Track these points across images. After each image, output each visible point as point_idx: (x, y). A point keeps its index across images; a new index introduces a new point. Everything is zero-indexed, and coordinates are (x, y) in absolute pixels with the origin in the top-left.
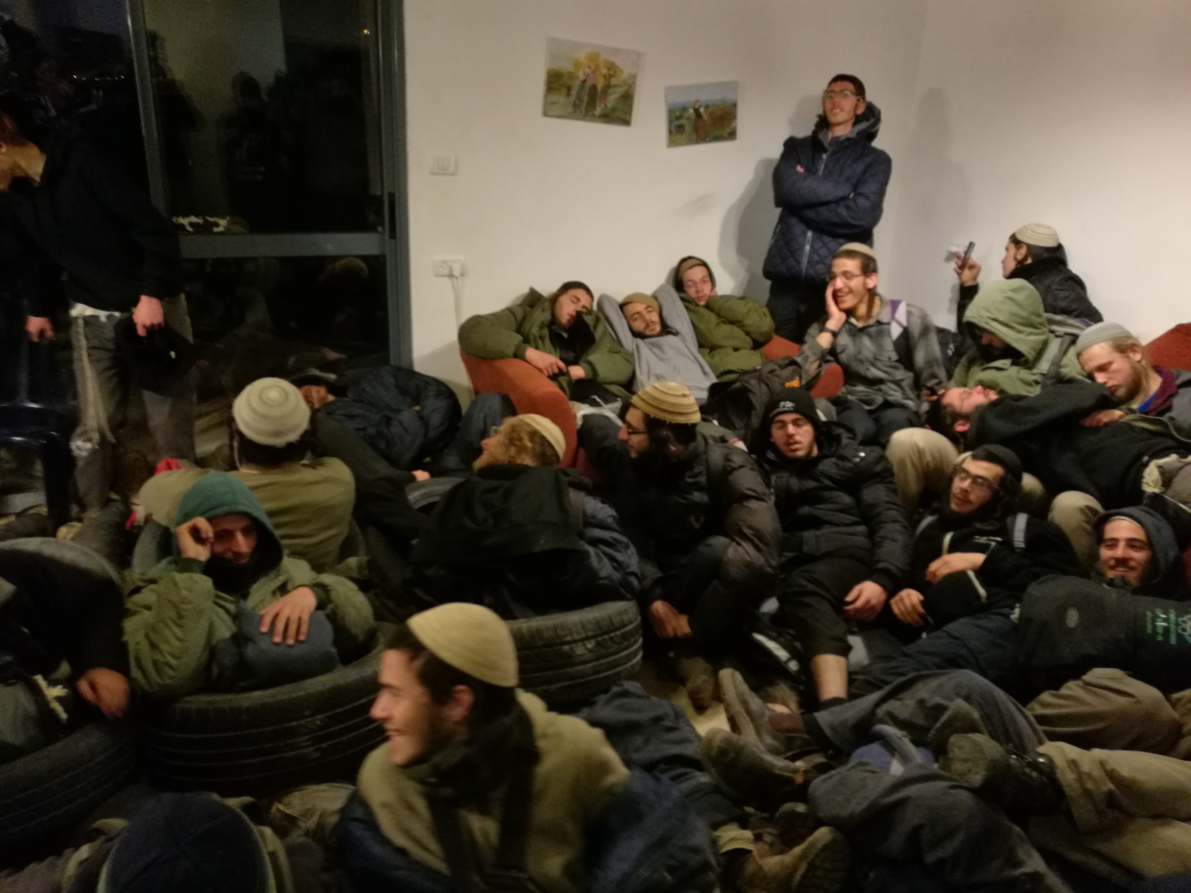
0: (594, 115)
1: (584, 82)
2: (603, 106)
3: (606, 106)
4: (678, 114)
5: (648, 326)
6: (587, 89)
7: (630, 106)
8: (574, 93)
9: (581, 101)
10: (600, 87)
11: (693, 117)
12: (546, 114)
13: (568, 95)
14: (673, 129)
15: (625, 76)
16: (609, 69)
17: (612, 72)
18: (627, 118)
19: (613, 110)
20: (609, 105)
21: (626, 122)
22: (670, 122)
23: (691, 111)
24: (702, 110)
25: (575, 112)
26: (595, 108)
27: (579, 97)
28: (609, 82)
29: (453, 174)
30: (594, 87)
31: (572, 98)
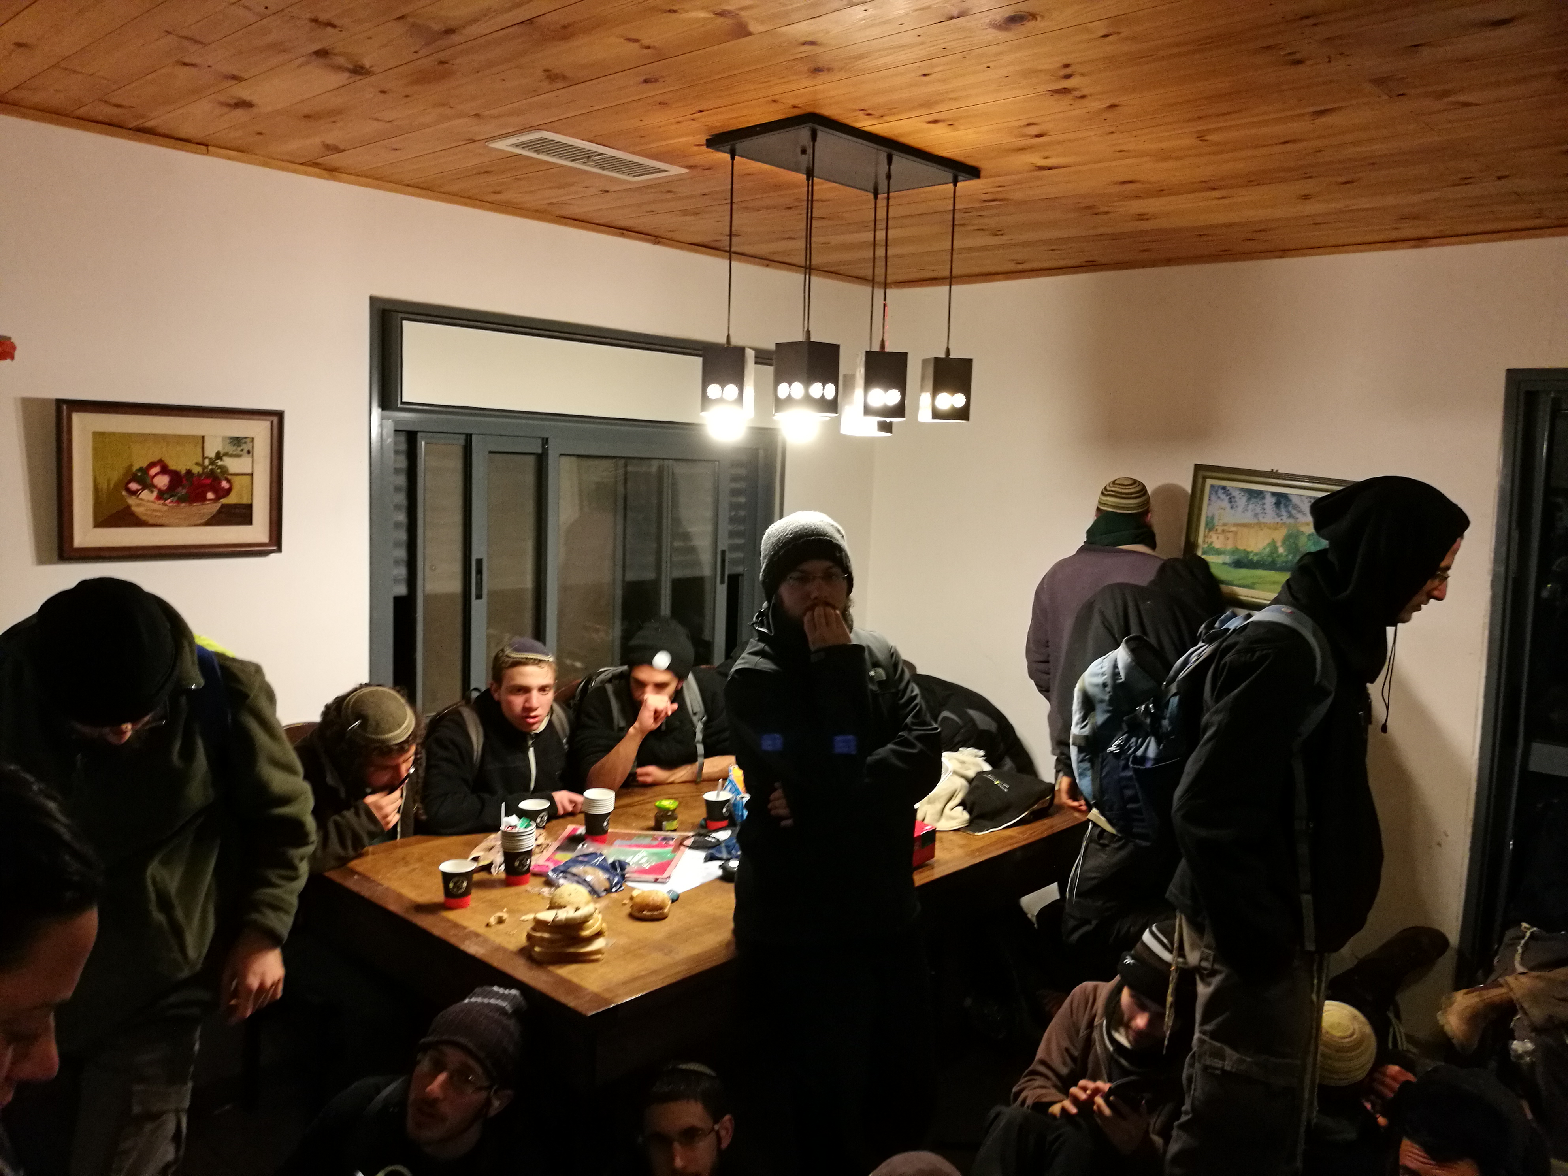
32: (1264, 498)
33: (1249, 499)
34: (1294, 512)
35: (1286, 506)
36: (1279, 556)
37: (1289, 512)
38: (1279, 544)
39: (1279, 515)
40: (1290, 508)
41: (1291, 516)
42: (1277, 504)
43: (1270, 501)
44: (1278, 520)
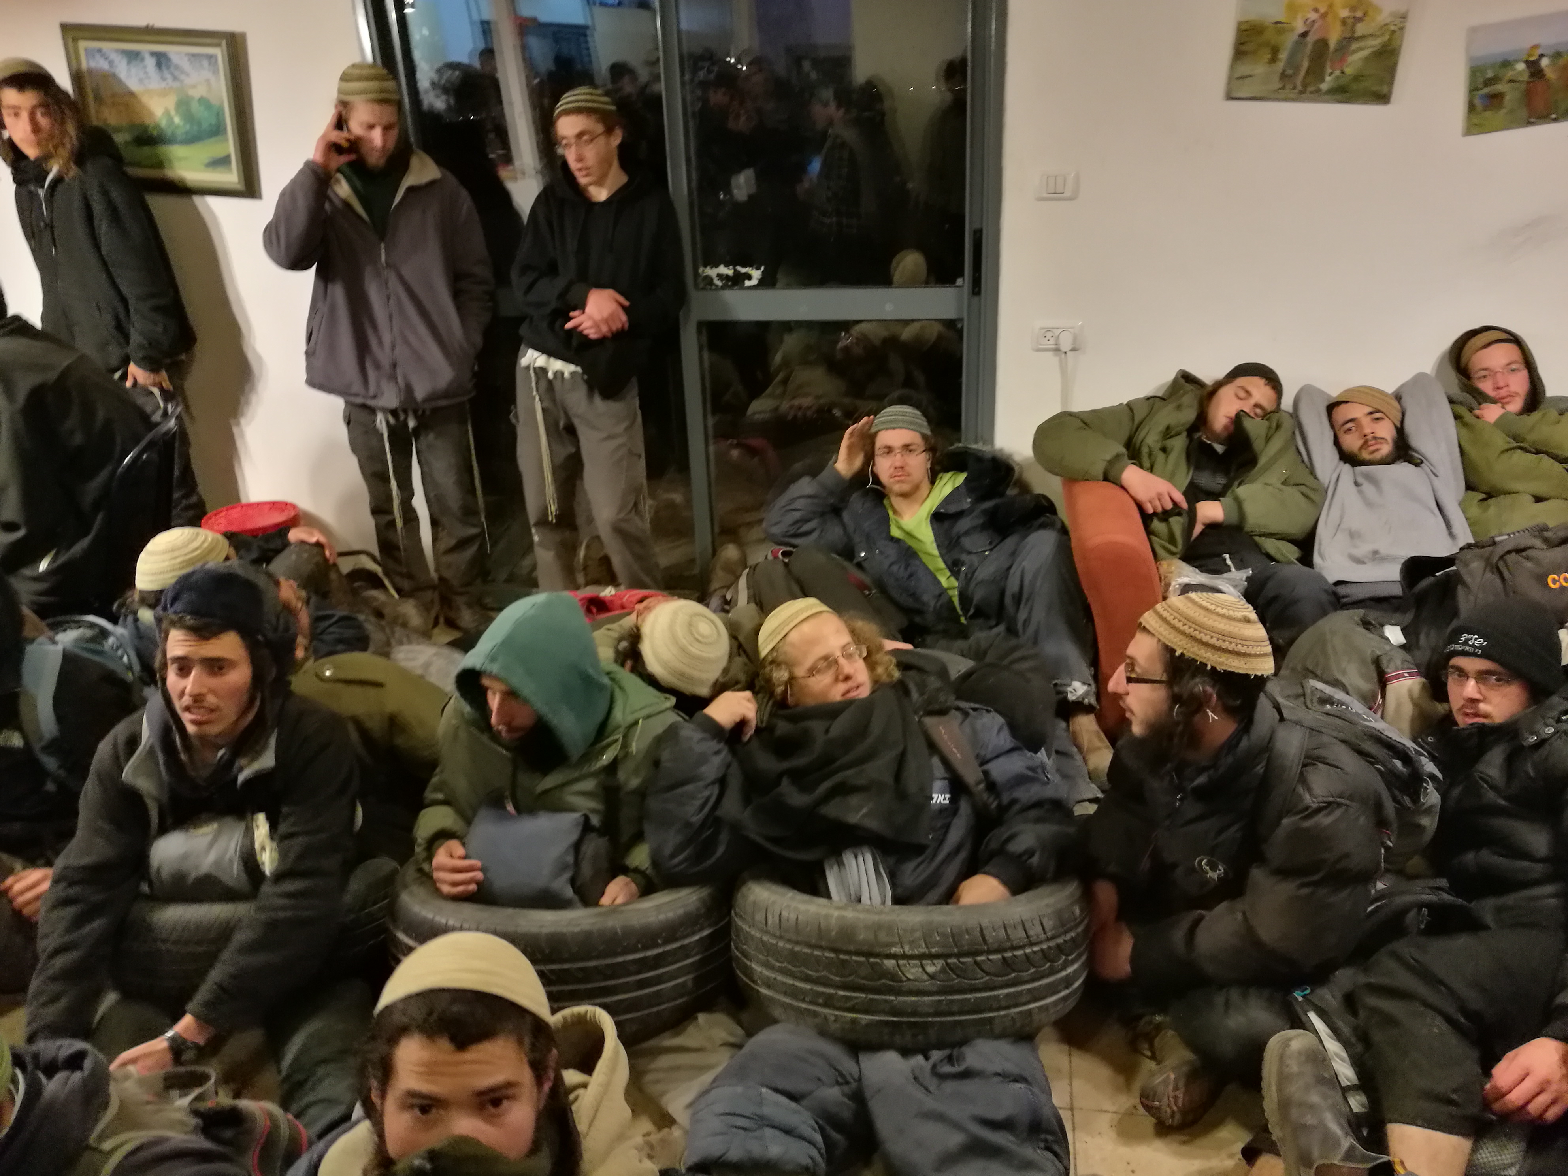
0: (1318, 91)
1: (1304, 35)
2: (1337, 73)
3: (1343, 72)
4: (1490, 74)
5: (1365, 445)
6: (1309, 47)
7: (1391, 71)
8: (1283, 56)
9: (1297, 68)
10: (1333, 43)
11: (1525, 77)
12: (1230, 97)
13: (1274, 60)
14: (1477, 102)
15: (1383, 17)
16: (1353, 9)
17: (1359, 14)
18: (1385, 90)
19: (1357, 78)
20: (1349, 71)
21: (1383, 98)
22: (1473, 90)
23: (1521, 66)
24: (1545, 62)
25: (1283, 88)
26: (1322, 80)
27: (1293, 63)
28: (1353, 31)
29: (1070, 199)
30: (1323, 43)
31: (1280, 66)
32: (143, 60)
33: (129, 63)
34: (177, 73)
35: (168, 68)
36: (177, 127)
37: (172, 74)
38: (173, 113)
39: (164, 79)
40: (172, 69)
41: (175, 78)
42: (159, 65)
43: (150, 62)
44: (163, 85)
